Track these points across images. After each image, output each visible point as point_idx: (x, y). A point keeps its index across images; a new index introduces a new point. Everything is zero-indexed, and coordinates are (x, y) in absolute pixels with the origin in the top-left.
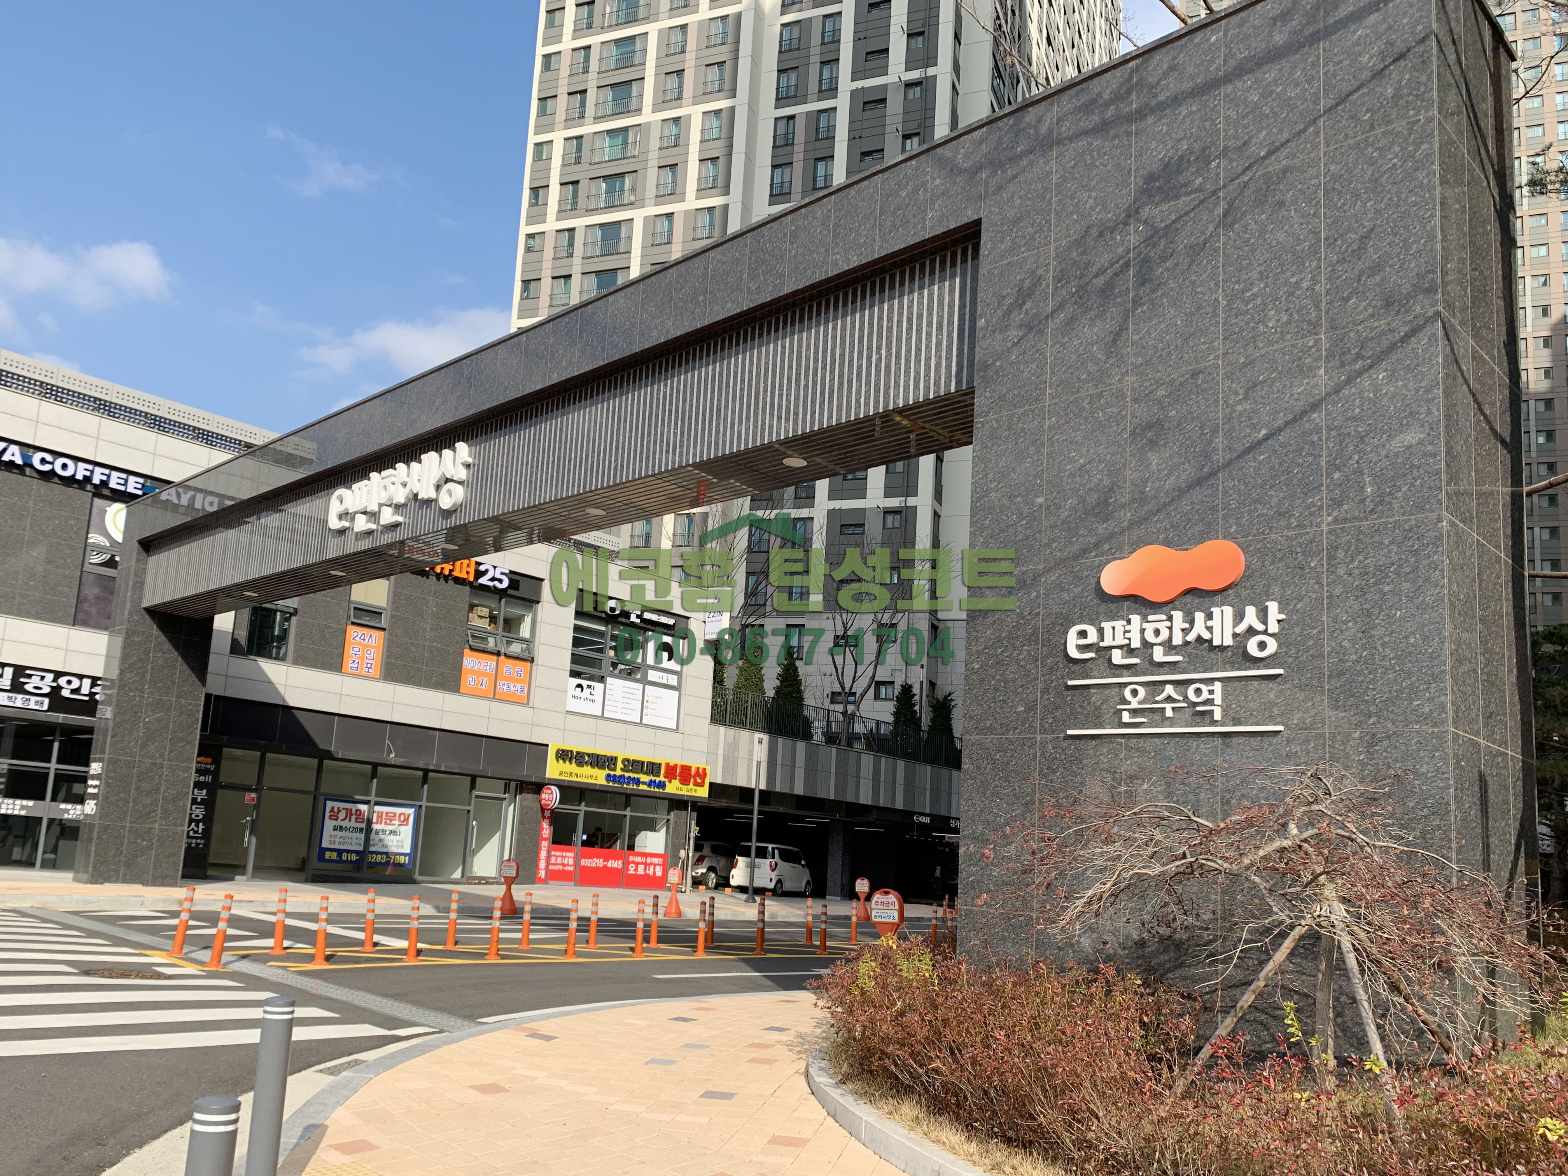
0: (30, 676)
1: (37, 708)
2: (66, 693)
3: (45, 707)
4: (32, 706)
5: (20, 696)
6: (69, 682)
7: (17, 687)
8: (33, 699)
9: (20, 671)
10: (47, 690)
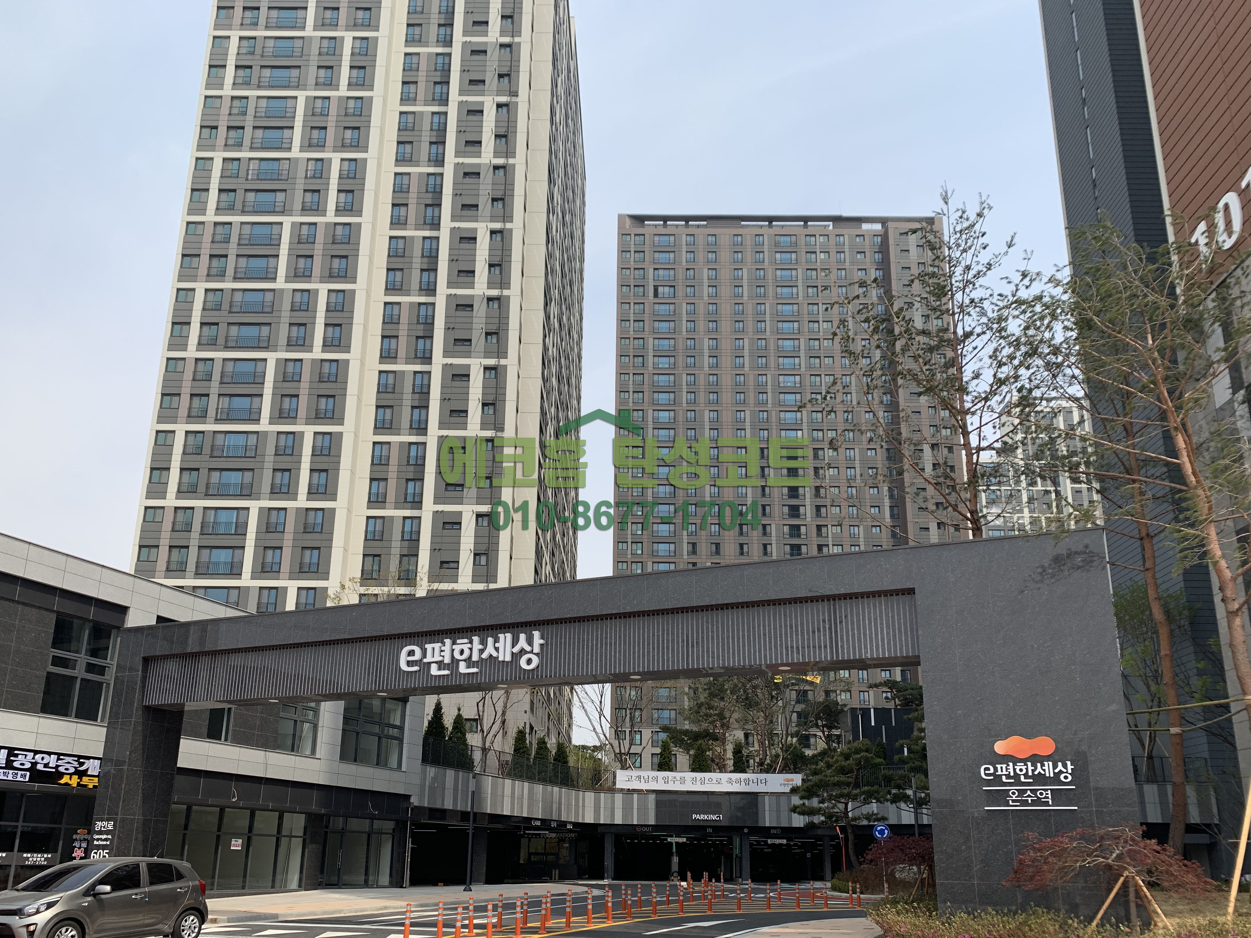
0: (16, 756)
1: (22, 780)
2: (40, 767)
3: (27, 779)
4: (19, 779)
5: (11, 772)
6: (43, 759)
7: (9, 765)
8: (20, 773)
9: (12, 752)
10: (28, 765)
